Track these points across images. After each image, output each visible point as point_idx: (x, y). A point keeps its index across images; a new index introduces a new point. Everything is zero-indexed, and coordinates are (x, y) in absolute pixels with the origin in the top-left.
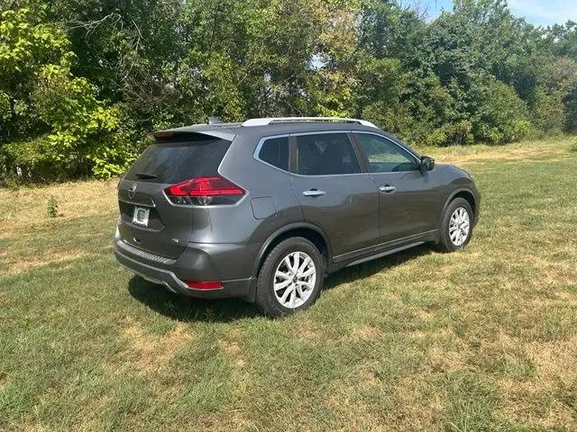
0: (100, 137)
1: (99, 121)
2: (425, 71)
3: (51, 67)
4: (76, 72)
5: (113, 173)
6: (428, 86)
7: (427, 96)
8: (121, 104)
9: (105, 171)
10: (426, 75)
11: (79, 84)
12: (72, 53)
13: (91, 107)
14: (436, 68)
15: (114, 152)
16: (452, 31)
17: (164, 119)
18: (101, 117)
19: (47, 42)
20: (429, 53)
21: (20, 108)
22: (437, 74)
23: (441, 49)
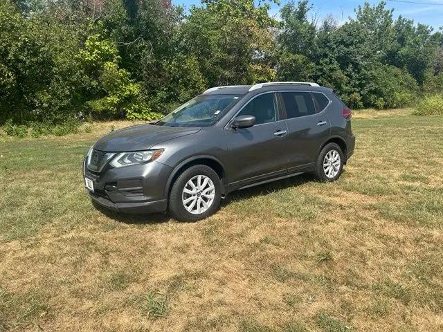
0: (130, 99)
1: (130, 91)
2: (331, 60)
3: (109, 63)
4: (121, 66)
5: (136, 118)
6: (332, 70)
7: (330, 77)
8: (141, 82)
9: (132, 116)
10: (331, 63)
11: (122, 72)
12: (119, 56)
13: (127, 84)
14: (338, 59)
15: (136, 106)
16: (350, 35)
17: (163, 90)
18: (131, 88)
19: (108, 51)
20: (334, 49)
21: (94, 83)
22: (339, 62)
23: (342, 46)
